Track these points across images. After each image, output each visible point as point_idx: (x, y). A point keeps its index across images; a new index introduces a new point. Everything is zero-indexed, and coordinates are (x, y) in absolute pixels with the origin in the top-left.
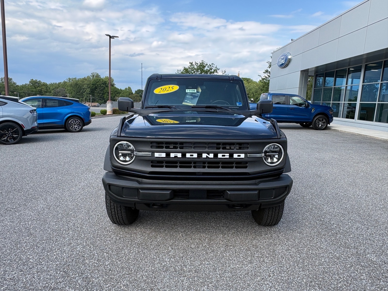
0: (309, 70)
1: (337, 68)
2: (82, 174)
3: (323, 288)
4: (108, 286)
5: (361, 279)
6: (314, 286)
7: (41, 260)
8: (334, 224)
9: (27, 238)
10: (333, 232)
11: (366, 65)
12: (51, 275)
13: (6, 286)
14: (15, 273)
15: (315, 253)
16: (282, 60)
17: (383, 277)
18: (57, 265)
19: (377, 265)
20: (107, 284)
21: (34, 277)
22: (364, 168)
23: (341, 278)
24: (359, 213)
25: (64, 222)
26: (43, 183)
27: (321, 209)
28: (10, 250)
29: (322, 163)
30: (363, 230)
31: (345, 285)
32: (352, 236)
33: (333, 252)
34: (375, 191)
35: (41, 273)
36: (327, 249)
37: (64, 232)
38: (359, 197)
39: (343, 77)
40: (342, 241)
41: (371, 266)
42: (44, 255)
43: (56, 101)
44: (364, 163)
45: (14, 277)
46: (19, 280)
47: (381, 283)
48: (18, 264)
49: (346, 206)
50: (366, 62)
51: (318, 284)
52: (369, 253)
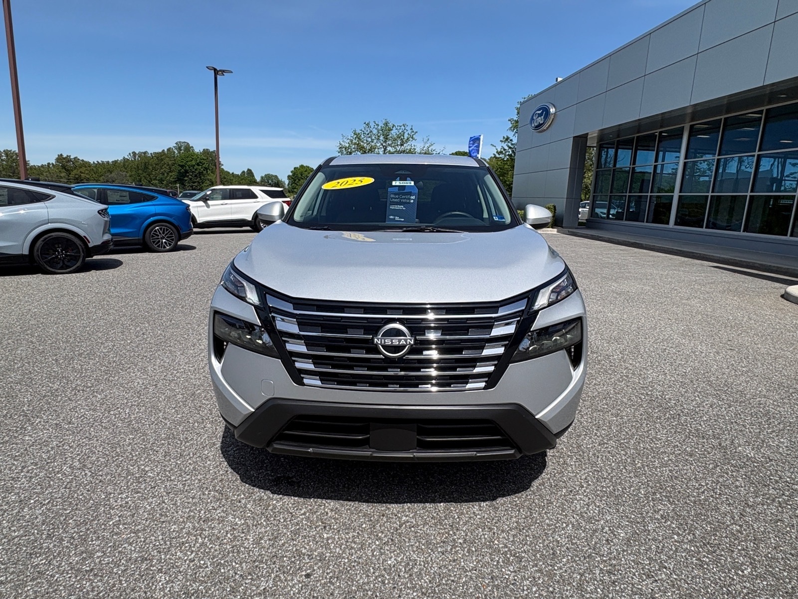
0: (589, 137)
1: (638, 132)
2: (199, 325)
3: (677, 502)
4: (302, 512)
5: (737, 487)
6: (660, 500)
7: (167, 473)
8: (670, 399)
9: (131, 437)
10: (672, 412)
11: (692, 127)
12: (193, 498)
13: (117, 519)
14: (127, 497)
15: (649, 447)
16: (539, 118)
17: (772, 483)
18: (200, 480)
19: (758, 463)
20: (301, 509)
21: (164, 502)
22: (700, 307)
23: (702, 485)
24: (709, 381)
25: (190, 407)
26: (131, 342)
27: (643, 376)
28: (104, 458)
29: (627, 300)
30: (722, 408)
31: (712, 496)
32: (705, 419)
33: (679, 445)
34: (728, 345)
35: (176, 495)
36: (669, 440)
37: (196, 424)
38: (704, 354)
39: (648, 148)
40: (691, 427)
41: (747, 465)
42: (171, 465)
43: (124, 194)
44: (699, 298)
45: (127, 503)
46: (137, 508)
47: (770, 492)
48: (128, 482)
49: (685, 371)
50: (691, 122)
51: (666, 497)
52: (740, 445)
